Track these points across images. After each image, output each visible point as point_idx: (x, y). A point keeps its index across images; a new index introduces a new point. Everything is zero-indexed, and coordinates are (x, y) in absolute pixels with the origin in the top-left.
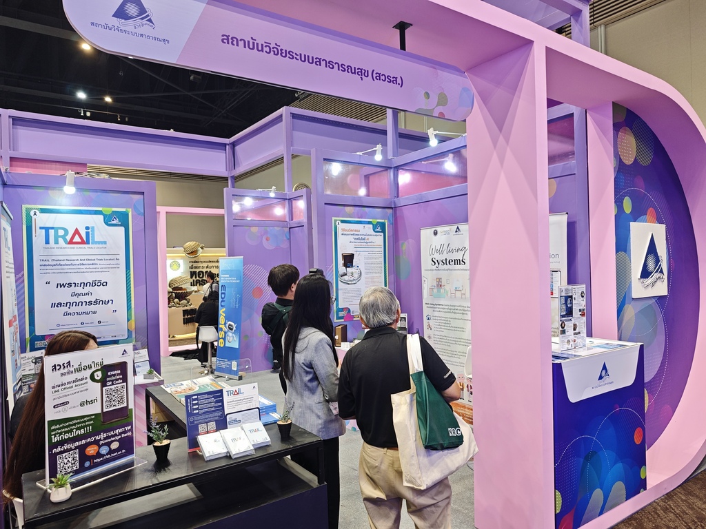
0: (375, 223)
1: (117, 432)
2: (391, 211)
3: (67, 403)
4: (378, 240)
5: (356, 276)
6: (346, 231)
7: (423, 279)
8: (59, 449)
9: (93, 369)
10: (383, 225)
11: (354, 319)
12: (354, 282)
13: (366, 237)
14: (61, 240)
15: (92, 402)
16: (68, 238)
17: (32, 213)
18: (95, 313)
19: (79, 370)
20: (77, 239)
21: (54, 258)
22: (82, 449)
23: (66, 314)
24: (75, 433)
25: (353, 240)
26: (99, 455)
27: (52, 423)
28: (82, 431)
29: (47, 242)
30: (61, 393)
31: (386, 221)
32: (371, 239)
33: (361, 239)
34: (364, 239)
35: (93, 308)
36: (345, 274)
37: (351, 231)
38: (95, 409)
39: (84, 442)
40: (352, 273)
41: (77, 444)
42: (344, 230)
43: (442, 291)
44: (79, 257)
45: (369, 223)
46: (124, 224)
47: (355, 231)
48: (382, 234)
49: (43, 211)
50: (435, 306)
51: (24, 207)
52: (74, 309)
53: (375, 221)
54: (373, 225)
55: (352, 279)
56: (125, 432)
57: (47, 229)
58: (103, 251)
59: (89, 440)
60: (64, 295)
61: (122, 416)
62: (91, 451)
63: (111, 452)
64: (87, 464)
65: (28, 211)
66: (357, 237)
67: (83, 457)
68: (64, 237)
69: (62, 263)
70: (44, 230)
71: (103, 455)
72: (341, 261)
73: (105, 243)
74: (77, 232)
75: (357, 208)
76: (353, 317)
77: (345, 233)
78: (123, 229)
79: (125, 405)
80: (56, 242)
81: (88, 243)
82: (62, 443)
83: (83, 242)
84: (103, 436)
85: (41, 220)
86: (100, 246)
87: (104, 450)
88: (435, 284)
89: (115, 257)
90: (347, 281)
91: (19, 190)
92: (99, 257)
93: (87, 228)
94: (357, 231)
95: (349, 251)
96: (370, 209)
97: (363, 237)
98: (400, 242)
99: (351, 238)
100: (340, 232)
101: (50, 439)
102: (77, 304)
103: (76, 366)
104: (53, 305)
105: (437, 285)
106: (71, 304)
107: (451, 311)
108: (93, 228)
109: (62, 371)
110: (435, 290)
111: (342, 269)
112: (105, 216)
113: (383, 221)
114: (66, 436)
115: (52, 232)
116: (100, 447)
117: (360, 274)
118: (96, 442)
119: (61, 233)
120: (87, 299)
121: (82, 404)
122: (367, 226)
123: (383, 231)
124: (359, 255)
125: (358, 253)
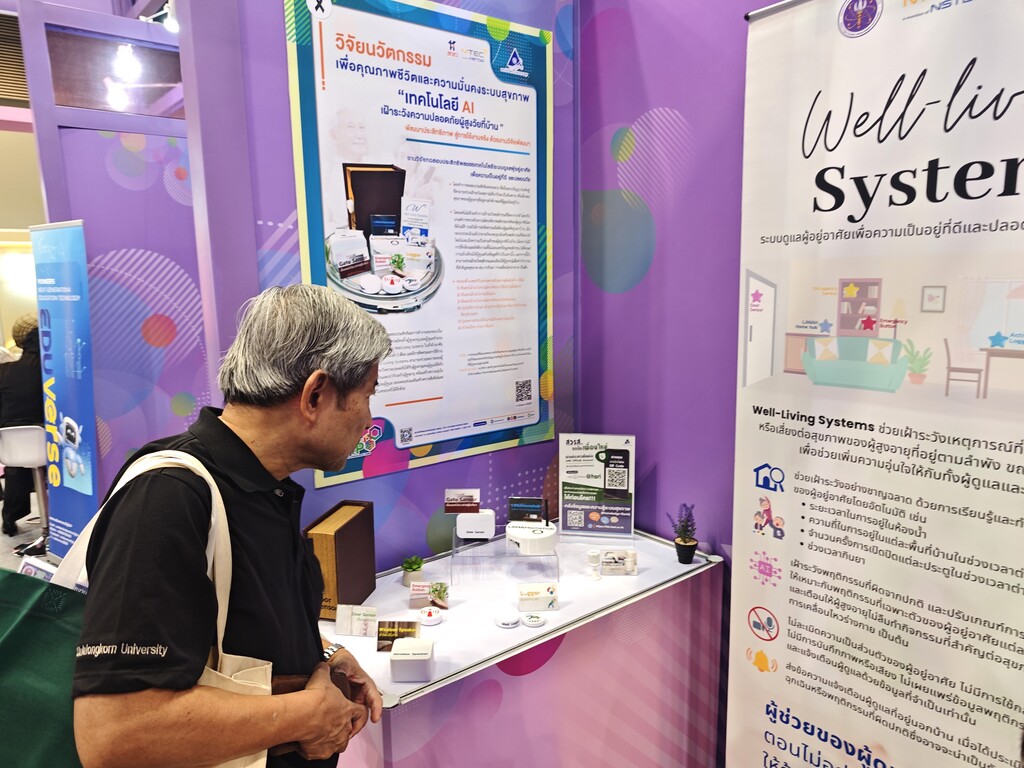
0: (501, 37)
4: (514, 116)
5: (417, 274)
6: (362, 48)
7: (748, 286)
10: (534, 52)
11: (413, 464)
12: (410, 302)
13: (464, 97)
25: (399, 103)
31: (549, 35)
32: (484, 107)
33: (444, 106)
34: (452, 105)
36: (362, 266)
37: (390, 53)
40: (398, 262)
42: (350, 43)
43: (877, 349)
45: (475, 30)
47: (410, 57)
48: (531, 92)
50: (819, 428)
53: (501, 27)
54: (493, 44)
55: (397, 288)
66: (420, 89)
72: (338, 203)
76: (408, 454)
77: (355, 58)
88: (829, 310)
90: (376, 296)
94: (419, 59)
95: (379, 154)
97: (449, 94)
98: (608, 131)
99: (389, 91)
100: (327, 53)
105: (845, 322)
107: (940, 467)
110: (827, 348)
111: (346, 242)
113: (534, 32)
117: (437, 265)
122: (465, 42)
123: (536, 80)
124: (428, 177)
125: (425, 166)
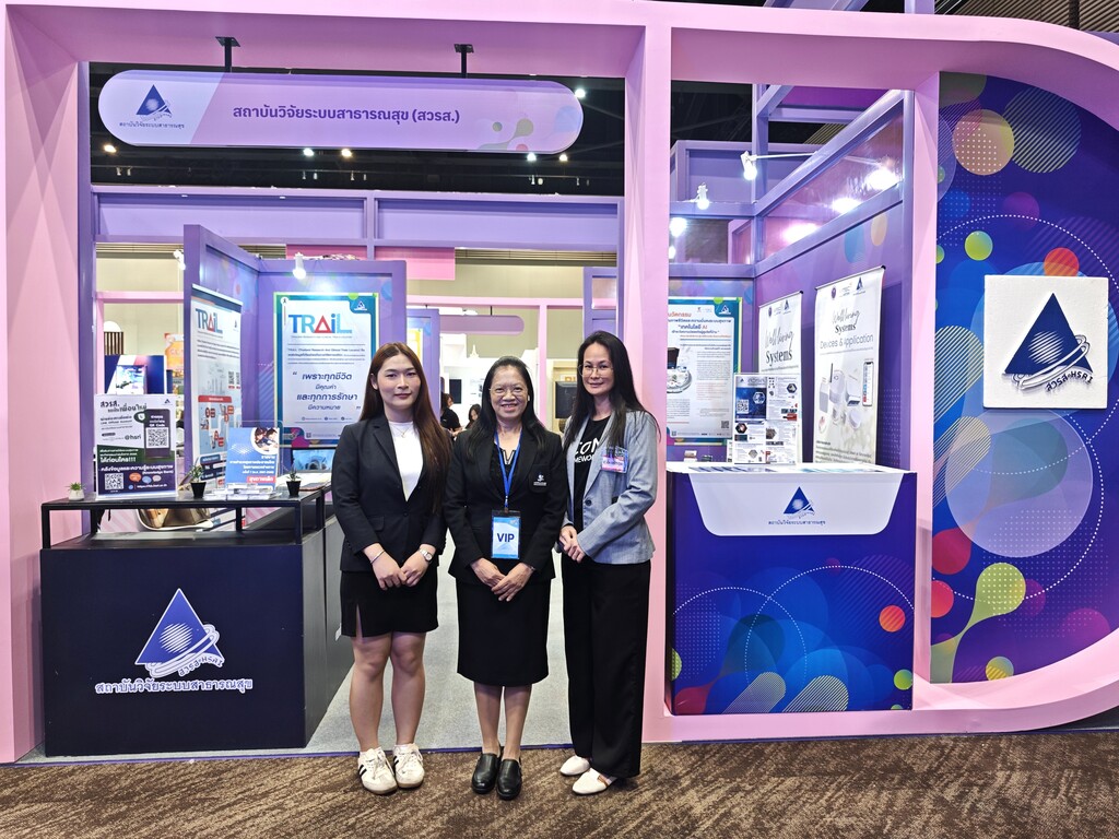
0: (719, 303)
1: (159, 467)
2: (750, 283)
3: (114, 434)
4: (726, 327)
5: (681, 381)
8: (106, 469)
9: (137, 411)
10: (733, 308)
11: (676, 443)
12: (678, 390)
13: (702, 324)
14: (307, 328)
15: (136, 438)
16: (315, 326)
17: (282, 301)
18: (338, 408)
19: (124, 409)
20: (323, 327)
21: (301, 347)
22: (127, 474)
23: (311, 407)
24: (120, 460)
25: (679, 329)
26: (141, 483)
27: (100, 447)
28: (127, 460)
29: (295, 331)
30: (108, 425)
31: (741, 299)
32: (711, 327)
33: (695, 327)
34: (698, 327)
35: (336, 402)
37: (676, 315)
38: (139, 444)
39: (128, 468)
40: (675, 377)
41: (122, 469)
44: (324, 347)
45: (708, 302)
46: (371, 311)
47: (683, 315)
48: (732, 319)
49: (292, 298)
51: (276, 294)
52: (318, 402)
53: (719, 300)
54: (716, 305)
55: (674, 385)
56: (167, 469)
57: (295, 317)
58: (348, 341)
59: (132, 468)
60: (309, 387)
61: (164, 455)
62: (135, 477)
63: (152, 483)
64: (131, 487)
65: (279, 297)
66: (686, 324)
67: (127, 481)
68: (310, 325)
69: (308, 353)
70: (292, 319)
71: (146, 484)
73: (350, 332)
74: (323, 320)
75: (688, 282)
76: (674, 440)
78: (369, 316)
79: (167, 446)
80: (303, 331)
81: (333, 332)
82: (109, 465)
83: (328, 331)
84: (145, 468)
85: (290, 307)
86: (346, 335)
87: (147, 480)
89: (360, 347)
91: (272, 277)
92: (344, 347)
93: (333, 316)
94: (687, 315)
95: (672, 345)
96: (712, 282)
97: (697, 324)
99: (676, 326)
101: (99, 460)
102: (321, 397)
103: (122, 406)
104: (299, 397)
106: (315, 397)
108: (339, 315)
109: (109, 408)
112: (351, 302)
113: (733, 299)
114: (113, 460)
115: (299, 320)
116: (143, 476)
117: (689, 378)
118: (140, 472)
119: (308, 321)
120: (331, 392)
121: (127, 438)
122: (703, 307)
123: (734, 314)
124: (687, 351)
125: (686, 347)
